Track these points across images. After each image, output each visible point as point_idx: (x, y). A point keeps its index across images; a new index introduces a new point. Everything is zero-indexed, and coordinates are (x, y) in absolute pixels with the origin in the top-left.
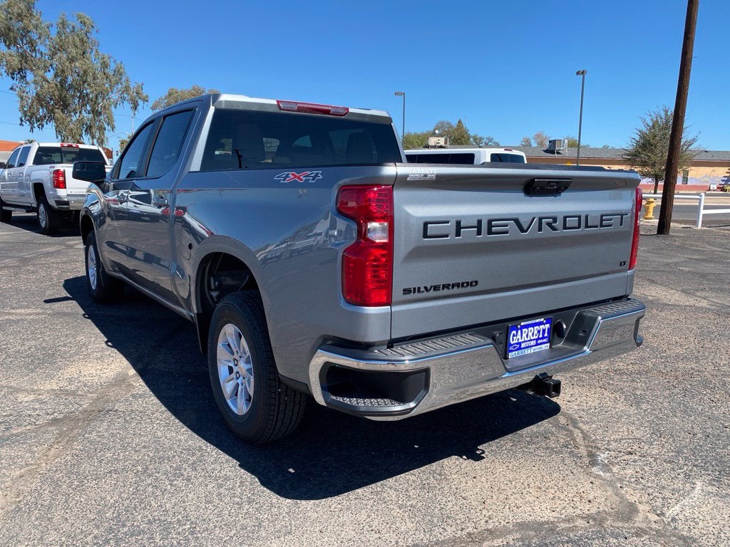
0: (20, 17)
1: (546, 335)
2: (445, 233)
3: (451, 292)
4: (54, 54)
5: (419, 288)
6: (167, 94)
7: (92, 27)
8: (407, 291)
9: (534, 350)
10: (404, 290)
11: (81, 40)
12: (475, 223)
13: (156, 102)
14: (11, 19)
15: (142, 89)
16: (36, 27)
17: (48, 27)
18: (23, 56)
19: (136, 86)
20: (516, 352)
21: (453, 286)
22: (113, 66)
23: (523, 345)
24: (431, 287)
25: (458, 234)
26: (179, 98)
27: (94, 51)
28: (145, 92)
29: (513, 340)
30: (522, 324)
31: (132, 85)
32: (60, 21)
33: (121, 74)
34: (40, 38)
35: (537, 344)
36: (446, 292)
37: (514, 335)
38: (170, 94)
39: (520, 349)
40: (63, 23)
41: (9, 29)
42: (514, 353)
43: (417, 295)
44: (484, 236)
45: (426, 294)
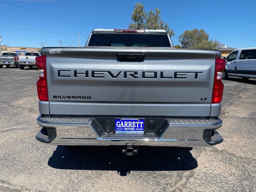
0: (139, 13)
1: (141, 127)
2: (69, 75)
3: (76, 100)
4: (147, 23)
5: (60, 96)
6: (185, 32)
7: (160, 13)
8: (55, 97)
9: (132, 132)
10: (54, 96)
11: (155, 17)
12: (85, 72)
13: (181, 35)
14: (137, 14)
15: (173, 31)
16: (143, 15)
17: (147, 15)
18: (139, 24)
19: (171, 30)
20: (120, 131)
21: (78, 97)
22: (164, 25)
23: (125, 129)
24: (66, 96)
25: (75, 75)
26: (189, 33)
27: (159, 20)
28: (174, 32)
29: (118, 125)
30: (123, 119)
31: (170, 30)
32: (150, 12)
33: (167, 27)
34: (144, 18)
35: (135, 130)
36: (74, 99)
37: (118, 123)
38: (186, 32)
39: (124, 130)
40: (151, 13)
41: (136, 17)
42: (119, 131)
43: (59, 99)
44: (90, 77)
45: (64, 99)
